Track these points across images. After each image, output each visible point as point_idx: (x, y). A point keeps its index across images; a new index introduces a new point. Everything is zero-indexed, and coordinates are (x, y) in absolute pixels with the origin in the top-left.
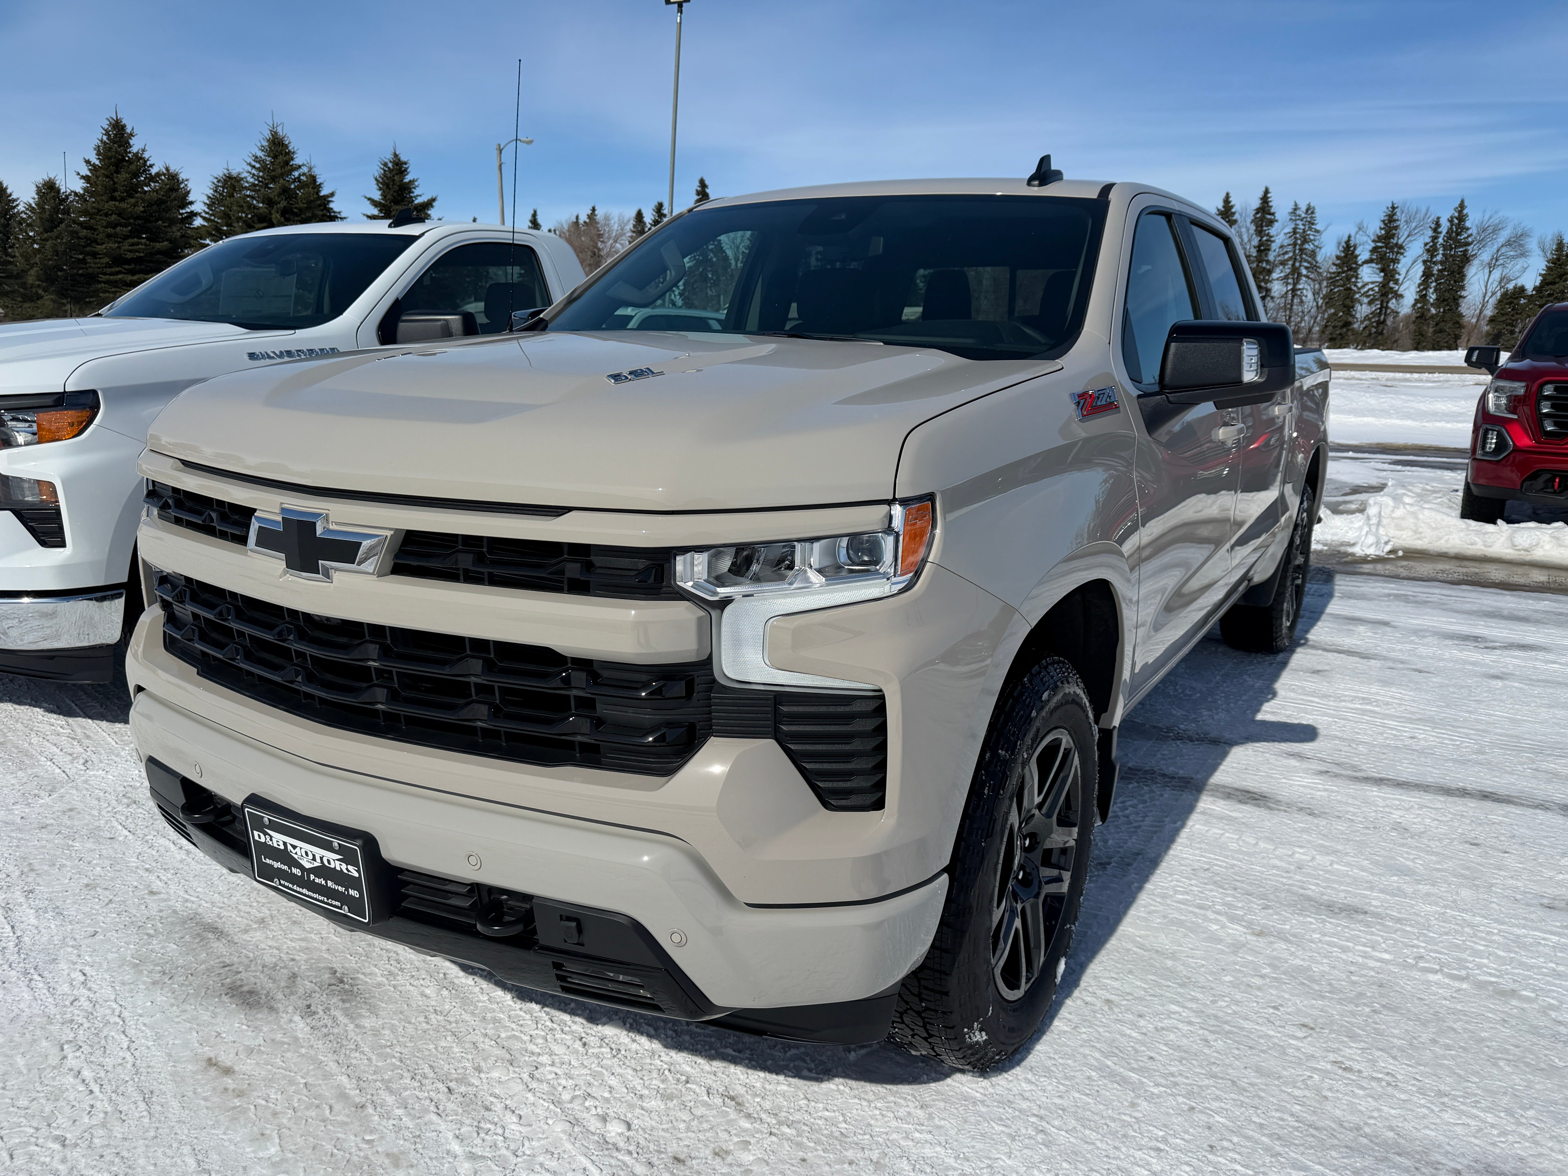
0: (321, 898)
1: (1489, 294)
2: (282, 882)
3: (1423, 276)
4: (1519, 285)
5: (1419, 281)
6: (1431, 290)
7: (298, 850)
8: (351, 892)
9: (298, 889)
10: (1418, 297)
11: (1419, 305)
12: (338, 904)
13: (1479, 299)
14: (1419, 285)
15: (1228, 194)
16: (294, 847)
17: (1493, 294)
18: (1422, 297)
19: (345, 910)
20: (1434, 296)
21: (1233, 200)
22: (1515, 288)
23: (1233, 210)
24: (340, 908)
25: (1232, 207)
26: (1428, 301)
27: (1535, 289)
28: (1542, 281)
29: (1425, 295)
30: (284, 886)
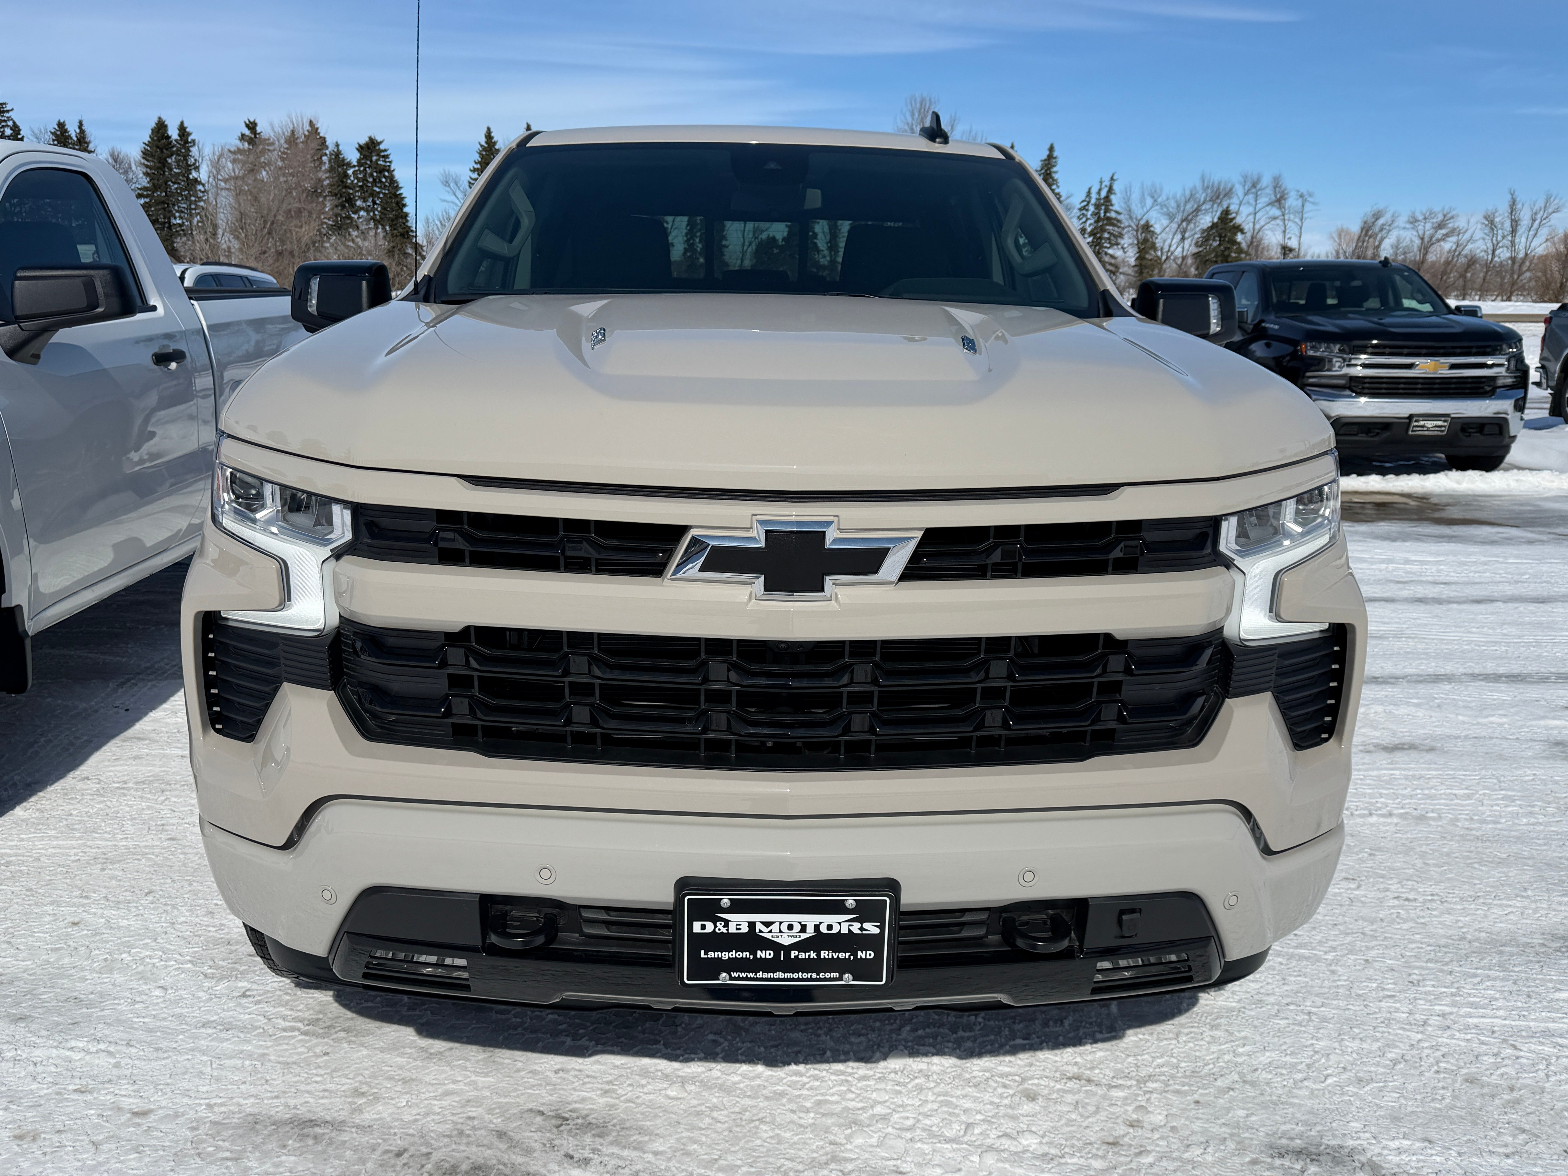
0: (805, 976)
1: (747, 243)
2: (734, 975)
3: (688, 225)
4: (771, 235)
5: (685, 231)
6: (697, 240)
7: (775, 928)
8: (861, 955)
9: (766, 975)
10: (686, 246)
11: (689, 254)
12: (836, 975)
13: (739, 249)
14: (686, 234)
15: (489, 129)
16: (767, 924)
17: (750, 244)
18: (690, 247)
19: (848, 979)
20: (700, 246)
21: (496, 136)
22: (768, 237)
23: (497, 147)
24: (840, 979)
25: (495, 143)
26: (696, 250)
27: (784, 239)
28: (789, 232)
29: (693, 244)
30: (739, 979)
